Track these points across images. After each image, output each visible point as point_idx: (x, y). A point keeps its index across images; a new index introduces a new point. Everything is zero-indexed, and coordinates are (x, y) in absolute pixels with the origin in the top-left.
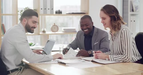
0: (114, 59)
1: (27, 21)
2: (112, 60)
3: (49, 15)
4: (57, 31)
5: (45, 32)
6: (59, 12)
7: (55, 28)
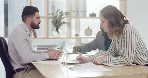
0: (112, 62)
2: (110, 63)
6: (93, 15)
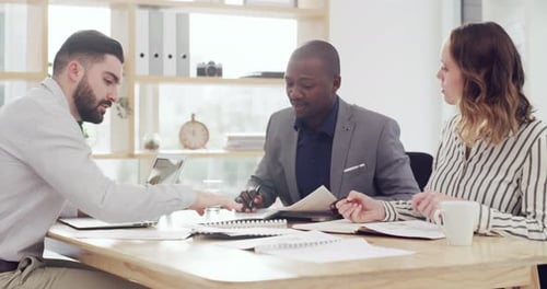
1: (86, 72)
3: (170, 80)
4: (203, 146)
5: (157, 147)
6: (210, 72)
7: (194, 133)
